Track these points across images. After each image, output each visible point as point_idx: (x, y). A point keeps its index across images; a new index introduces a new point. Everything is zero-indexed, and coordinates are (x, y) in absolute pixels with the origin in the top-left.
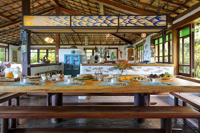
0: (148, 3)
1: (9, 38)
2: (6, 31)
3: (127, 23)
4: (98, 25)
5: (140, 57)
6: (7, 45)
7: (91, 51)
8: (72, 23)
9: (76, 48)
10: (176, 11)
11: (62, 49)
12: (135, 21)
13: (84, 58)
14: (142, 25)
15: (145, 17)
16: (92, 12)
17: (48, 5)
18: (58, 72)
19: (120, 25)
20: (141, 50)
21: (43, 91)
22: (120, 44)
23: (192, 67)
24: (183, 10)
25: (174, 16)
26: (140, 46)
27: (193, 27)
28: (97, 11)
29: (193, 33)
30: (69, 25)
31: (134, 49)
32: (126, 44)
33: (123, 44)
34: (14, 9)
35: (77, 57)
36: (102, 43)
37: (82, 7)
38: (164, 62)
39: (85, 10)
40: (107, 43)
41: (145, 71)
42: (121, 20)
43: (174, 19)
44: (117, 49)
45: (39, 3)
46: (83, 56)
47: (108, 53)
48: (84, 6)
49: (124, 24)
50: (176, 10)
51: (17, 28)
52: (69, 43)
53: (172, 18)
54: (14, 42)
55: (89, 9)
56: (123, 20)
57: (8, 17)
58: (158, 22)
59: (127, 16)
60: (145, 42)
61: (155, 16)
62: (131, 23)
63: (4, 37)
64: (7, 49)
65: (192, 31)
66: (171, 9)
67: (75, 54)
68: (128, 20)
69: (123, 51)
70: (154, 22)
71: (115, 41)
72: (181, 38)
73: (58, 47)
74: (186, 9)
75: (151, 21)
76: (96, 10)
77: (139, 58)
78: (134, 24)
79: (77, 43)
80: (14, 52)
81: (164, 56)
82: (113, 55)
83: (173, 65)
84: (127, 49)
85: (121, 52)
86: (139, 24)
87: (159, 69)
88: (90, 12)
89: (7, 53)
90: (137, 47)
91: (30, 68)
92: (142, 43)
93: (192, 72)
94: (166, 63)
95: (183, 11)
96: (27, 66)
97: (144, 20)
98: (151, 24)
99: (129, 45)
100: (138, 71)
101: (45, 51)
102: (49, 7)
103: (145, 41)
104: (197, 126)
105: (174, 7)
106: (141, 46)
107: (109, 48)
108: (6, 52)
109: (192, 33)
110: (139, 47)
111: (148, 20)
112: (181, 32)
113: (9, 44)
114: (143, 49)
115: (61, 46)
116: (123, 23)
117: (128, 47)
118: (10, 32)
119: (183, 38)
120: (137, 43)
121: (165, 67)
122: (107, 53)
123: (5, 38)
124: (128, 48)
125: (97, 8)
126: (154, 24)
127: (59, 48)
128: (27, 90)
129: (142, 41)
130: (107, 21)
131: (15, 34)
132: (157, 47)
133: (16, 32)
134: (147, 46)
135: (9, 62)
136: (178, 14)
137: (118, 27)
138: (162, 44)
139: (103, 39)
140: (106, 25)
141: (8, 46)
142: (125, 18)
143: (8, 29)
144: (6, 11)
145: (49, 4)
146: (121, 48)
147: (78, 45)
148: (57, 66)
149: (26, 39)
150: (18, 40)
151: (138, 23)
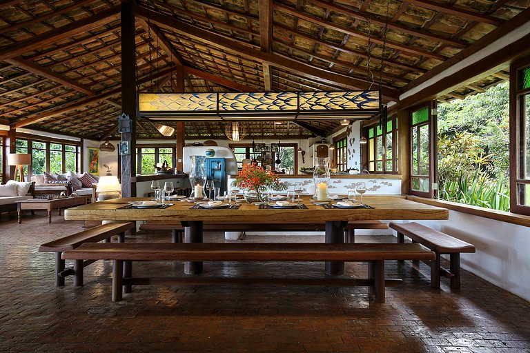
0: (352, 61)
1: (85, 126)
2: (80, 112)
3: (313, 105)
4: (264, 107)
5: (342, 163)
6: (78, 140)
7: (244, 150)
8: (220, 105)
9: (215, 145)
10: (405, 77)
11: (188, 148)
12: (325, 101)
13: (232, 164)
14: (337, 108)
15: (344, 93)
16: (247, 75)
17: (162, 63)
18: (183, 192)
19: (301, 109)
20: (343, 148)
21: (176, 219)
22: (301, 137)
23: (433, 179)
24: (418, 74)
25: (402, 84)
26: (341, 140)
27: (435, 107)
28: (257, 75)
29: (435, 117)
30: (216, 109)
31: (328, 146)
32: (313, 136)
33: (306, 137)
34: (99, 71)
35: (218, 163)
36: (265, 134)
37: (228, 66)
38: (385, 172)
39: (234, 71)
40: (275, 135)
41: (349, 187)
42: (302, 100)
43: (403, 90)
44: (295, 145)
45: (146, 60)
46: (230, 160)
47: (278, 155)
48: (231, 65)
49: (307, 107)
50: (405, 74)
51: (100, 108)
52: (199, 134)
53: (398, 88)
54: (92, 134)
55: (242, 71)
56: (306, 100)
57: (86, 87)
58: (365, 102)
59: (312, 93)
60: (349, 133)
61: (360, 93)
62: (320, 105)
63: (76, 124)
64: (79, 148)
65: (432, 114)
66: (395, 72)
67: (215, 157)
68: (315, 99)
69: (307, 150)
70: (358, 102)
71: (290, 130)
72: (415, 125)
73: (181, 144)
74: (422, 74)
75: (353, 100)
76: (256, 71)
77: (340, 164)
78: (324, 106)
79: (215, 135)
80: (91, 152)
81: (384, 160)
82: (288, 158)
83: (401, 176)
84: (315, 147)
85: (303, 153)
86: (332, 106)
87: (375, 184)
88: (244, 76)
89: (79, 155)
90: (336, 141)
91: (135, 183)
92: (344, 133)
93: (433, 189)
94: (389, 173)
95: (417, 77)
96: (130, 179)
97: (341, 99)
98: (353, 106)
99: (319, 138)
100: (334, 187)
101: (153, 150)
102: (165, 66)
103: (349, 130)
104: (429, 278)
105: (401, 69)
106: (343, 140)
107: (280, 145)
108: (77, 153)
109: (432, 118)
110: (339, 141)
111: (348, 99)
112: (414, 114)
113: (82, 138)
114: (346, 146)
115: (187, 142)
116: (306, 105)
117: (317, 143)
118: (88, 115)
119: (419, 125)
120: (335, 135)
121: (385, 181)
122: (276, 154)
123: (76, 126)
124: (317, 145)
125: (256, 68)
126: (359, 105)
127: (184, 146)
128: (149, 217)
129: (345, 130)
130: (279, 101)
131: (97, 117)
132: (372, 141)
133: (99, 114)
134: (354, 139)
135: (84, 173)
136: (409, 81)
137: (298, 112)
138: (381, 137)
139: (268, 126)
140: (278, 108)
141: (82, 141)
142: (310, 96)
143: (85, 109)
144: (84, 76)
145: (165, 60)
146: (305, 144)
147: (217, 138)
148: (179, 180)
149: (128, 131)
150: (100, 129)
151: (332, 104)
